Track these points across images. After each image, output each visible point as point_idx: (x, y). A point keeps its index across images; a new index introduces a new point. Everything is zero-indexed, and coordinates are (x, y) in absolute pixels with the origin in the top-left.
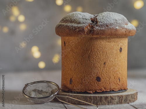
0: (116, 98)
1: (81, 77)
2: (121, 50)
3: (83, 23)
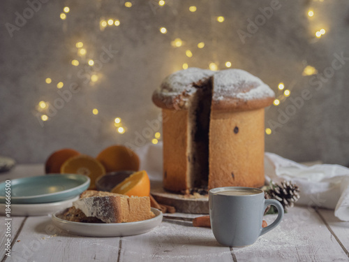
2: (236, 130)
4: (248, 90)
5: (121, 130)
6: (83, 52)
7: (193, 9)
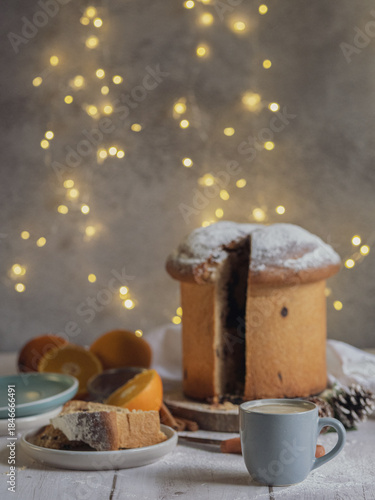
2: (284, 312)
3: (198, 256)
4: (301, 256)
5: (129, 304)
6: (74, 194)
7: (229, 132)
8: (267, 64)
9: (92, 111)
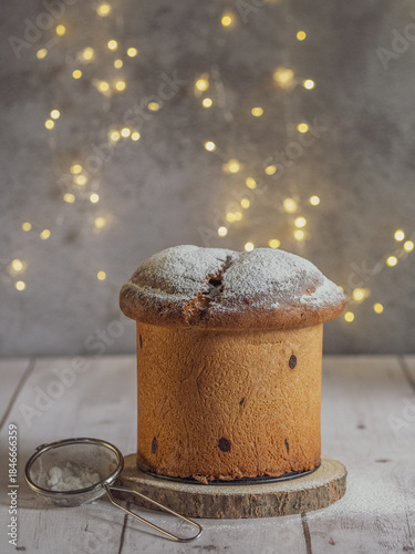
0: (268, 501)
1: (179, 438)
2: (293, 362)
3: (184, 292)
4: (313, 289)
6: (81, 181)
7: (257, 112)
8: (301, 36)
9: (103, 87)
